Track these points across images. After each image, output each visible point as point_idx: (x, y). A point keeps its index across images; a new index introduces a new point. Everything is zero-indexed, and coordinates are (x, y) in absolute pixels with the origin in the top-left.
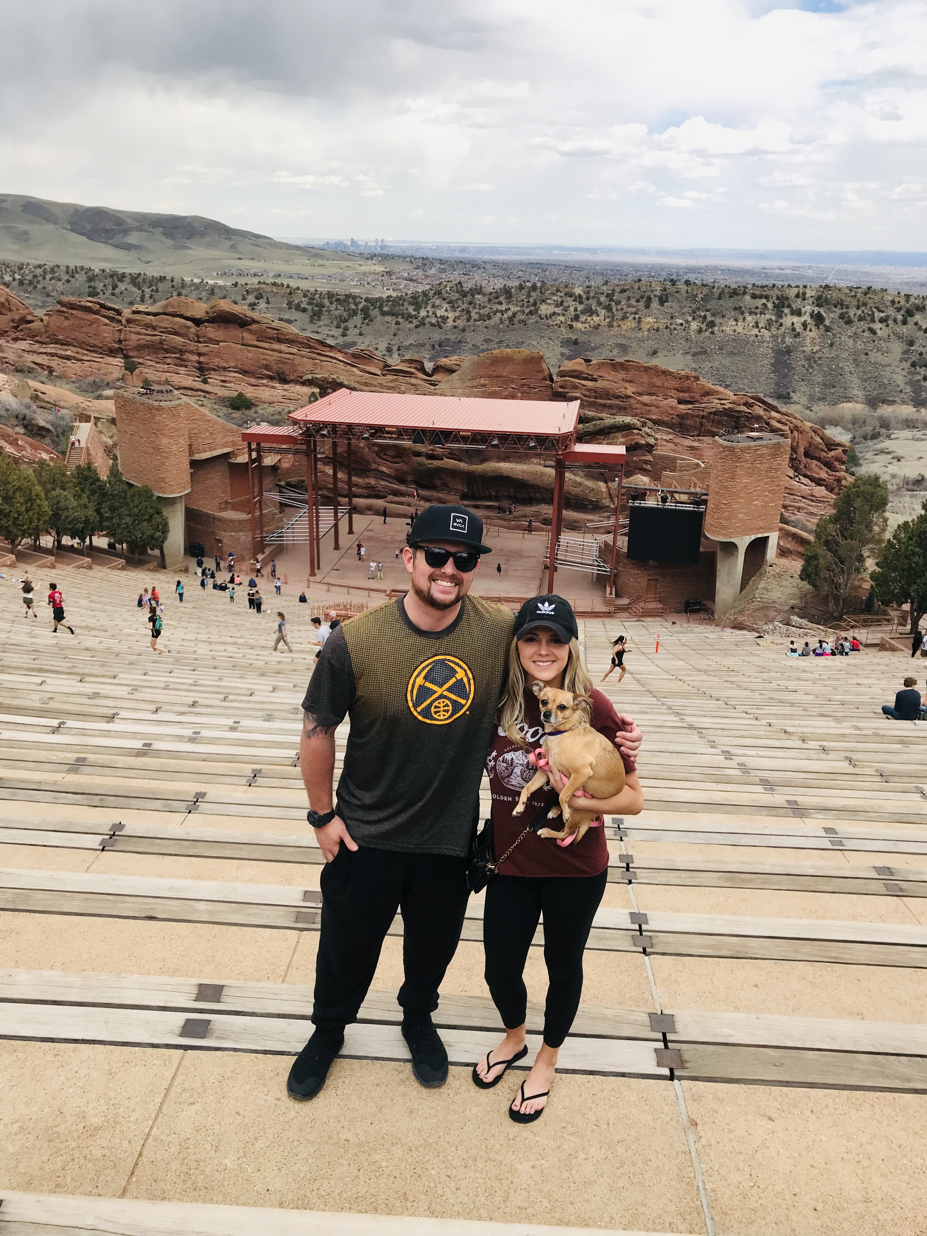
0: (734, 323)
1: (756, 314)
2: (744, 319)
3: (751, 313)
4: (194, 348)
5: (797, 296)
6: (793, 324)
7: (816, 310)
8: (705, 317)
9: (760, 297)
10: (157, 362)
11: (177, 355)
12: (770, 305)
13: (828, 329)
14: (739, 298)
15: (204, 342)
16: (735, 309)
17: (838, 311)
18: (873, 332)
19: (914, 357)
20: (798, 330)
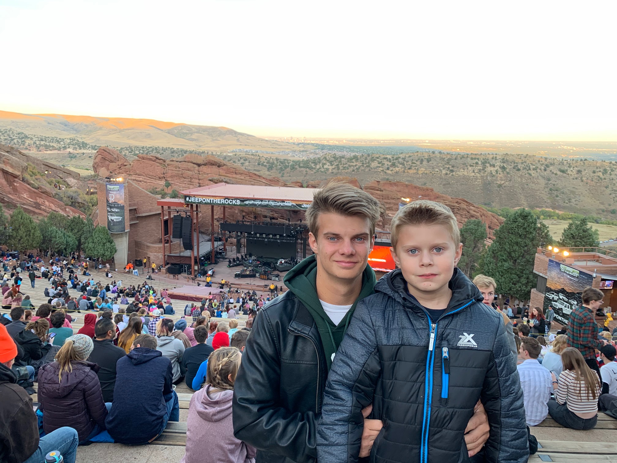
0: (463, 171)
1: (473, 166)
2: (468, 169)
3: (471, 166)
4: (197, 177)
5: (493, 158)
6: (491, 171)
7: (502, 164)
8: (449, 168)
9: (475, 159)
10: (180, 183)
11: (189, 180)
12: (480, 163)
13: (508, 173)
14: (465, 159)
15: (202, 174)
16: (463, 164)
17: (513, 165)
18: (530, 175)
19: (550, 186)
20: (494, 174)
